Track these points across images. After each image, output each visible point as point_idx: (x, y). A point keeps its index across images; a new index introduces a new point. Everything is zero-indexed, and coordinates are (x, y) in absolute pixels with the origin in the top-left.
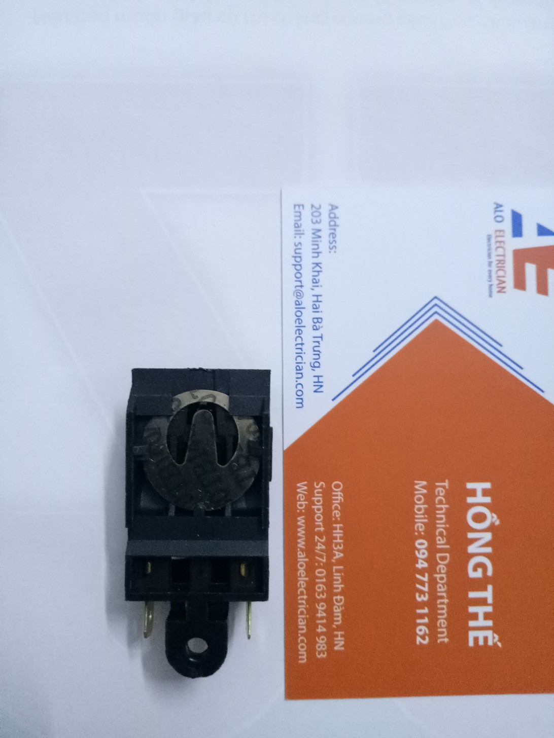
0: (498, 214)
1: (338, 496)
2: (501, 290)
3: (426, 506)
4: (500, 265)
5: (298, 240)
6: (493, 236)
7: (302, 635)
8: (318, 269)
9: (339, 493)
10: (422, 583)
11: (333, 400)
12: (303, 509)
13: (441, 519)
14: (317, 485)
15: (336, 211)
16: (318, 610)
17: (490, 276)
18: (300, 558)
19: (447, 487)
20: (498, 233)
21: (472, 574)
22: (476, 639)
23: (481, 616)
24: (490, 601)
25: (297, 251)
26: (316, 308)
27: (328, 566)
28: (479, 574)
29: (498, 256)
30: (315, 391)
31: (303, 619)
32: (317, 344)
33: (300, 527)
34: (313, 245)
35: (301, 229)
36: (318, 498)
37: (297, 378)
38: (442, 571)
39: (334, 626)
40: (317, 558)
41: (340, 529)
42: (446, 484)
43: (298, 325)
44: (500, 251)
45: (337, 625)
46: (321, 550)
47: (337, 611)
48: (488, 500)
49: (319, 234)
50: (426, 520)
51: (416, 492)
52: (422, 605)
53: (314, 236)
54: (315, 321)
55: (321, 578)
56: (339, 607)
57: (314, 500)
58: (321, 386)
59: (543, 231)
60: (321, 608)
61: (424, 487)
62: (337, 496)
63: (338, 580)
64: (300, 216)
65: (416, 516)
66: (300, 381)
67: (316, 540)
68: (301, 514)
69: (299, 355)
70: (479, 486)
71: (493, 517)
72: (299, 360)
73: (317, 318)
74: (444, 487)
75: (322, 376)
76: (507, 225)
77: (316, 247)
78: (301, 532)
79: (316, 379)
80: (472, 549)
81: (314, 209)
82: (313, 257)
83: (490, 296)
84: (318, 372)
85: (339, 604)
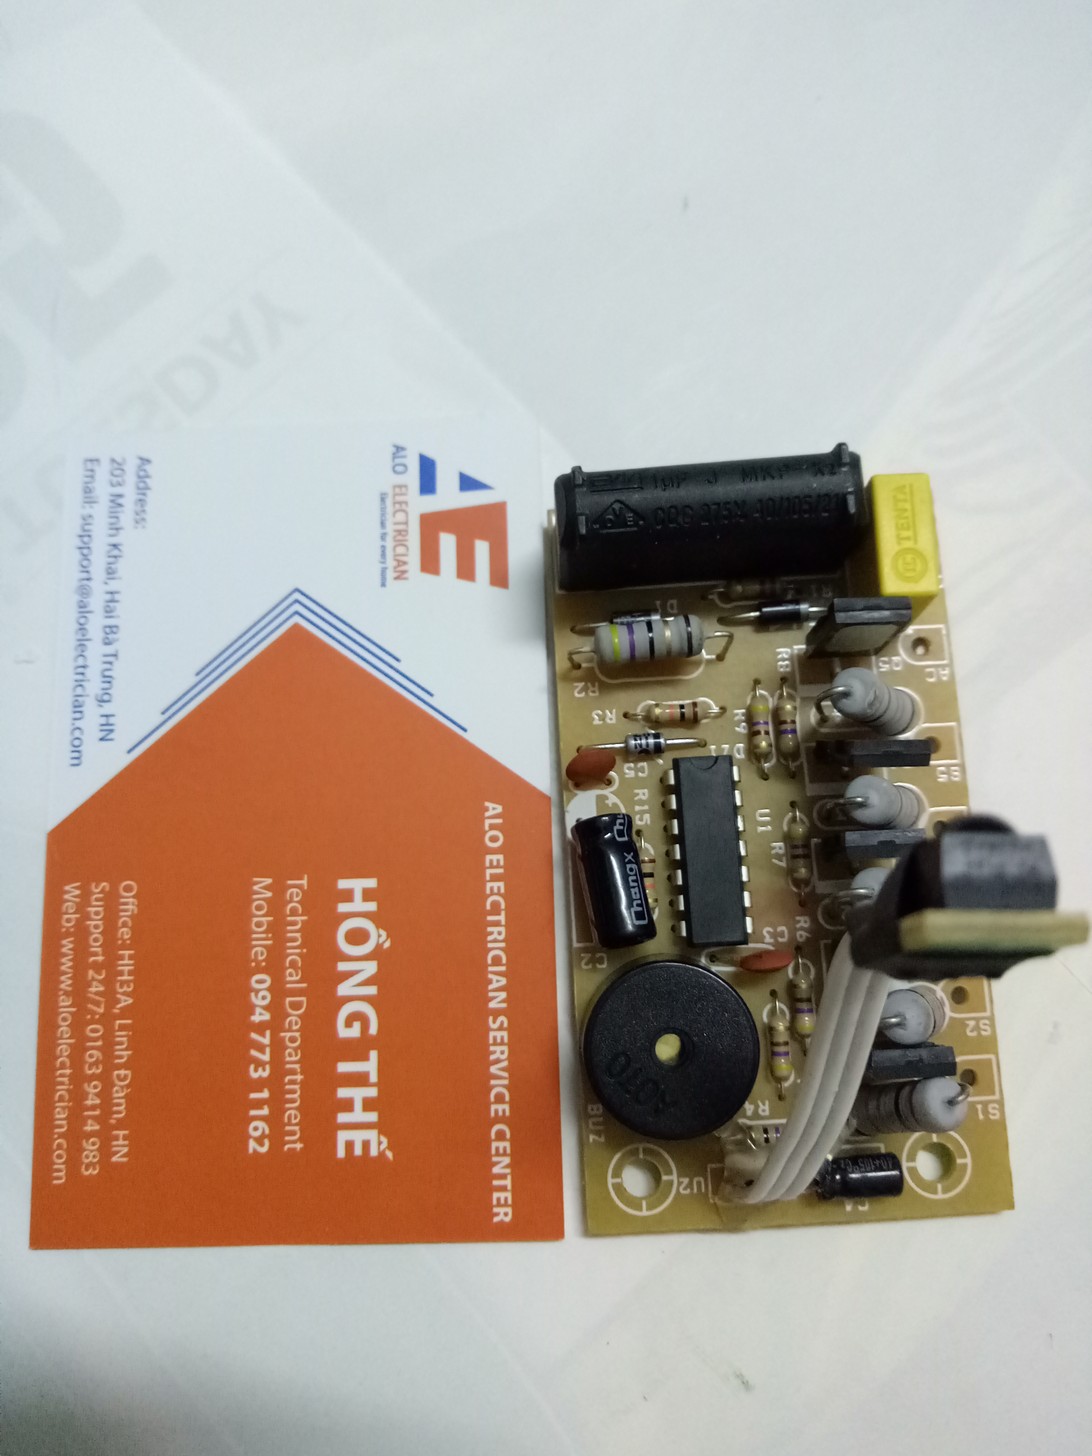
0: (398, 461)
1: (129, 905)
2: (401, 576)
3: (270, 919)
4: (400, 538)
5: (88, 511)
6: (390, 492)
7: (61, 1136)
8: (116, 552)
9: (131, 900)
10: (261, 1048)
11: (129, 751)
12: (72, 927)
13: (294, 940)
14: (96, 887)
15: (147, 467)
16: (87, 1094)
17: (383, 555)
18: (65, 1007)
19: (306, 888)
20: (397, 490)
21: (343, 1032)
22: (350, 1145)
23: (358, 1105)
24: (374, 1078)
25: (87, 527)
26: (109, 612)
27: (107, 1020)
28: (355, 1032)
29: (396, 524)
30: (101, 739)
31: (63, 1108)
32: (108, 666)
33: (65, 955)
34: (111, 517)
35: (92, 495)
36: (96, 909)
37: (75, 719)
38: (295, 1028)
39: (113, 1122)
40: (90, 1006)
41: (131, 957)
42: (304, 882)
43: (80, 637)
44: (400, 517)
45: (118, 1120)
46: (97, 993)
47: (119, 1094)
48: (372, 906)
49: (120, 501)
50: (269, 942)
51: (255, 897)
52: (259, 1085)
53: (111, 504)
54: (108, 630)
55: (95, 1040)
56: (122, 1087)
57: (88, 913)
58: (111, 731)
59: (467, 483)
60: (92, 1089)
61: (266, 888)
62: (126, 904)
63: (121, 1043)
64: (92, 477)
65: (254, 936)
66: (78, 724)
67: (90, 978)
68: (67, 934)
69: (79, 684)
70: (358, 885)
71: (379, 936)
72: (79, 691)
73: (110, 627)
74: (299, 887)
75: (113, 716)
76: (413, 478)
77: (113, 520)
78: (66, 964)
79: (103, 720)
80: (344, 989)
81: (116, 466)
82: (111, 536)
83: (383, 585)
84: (107, 709)
85: (122, 1083)
